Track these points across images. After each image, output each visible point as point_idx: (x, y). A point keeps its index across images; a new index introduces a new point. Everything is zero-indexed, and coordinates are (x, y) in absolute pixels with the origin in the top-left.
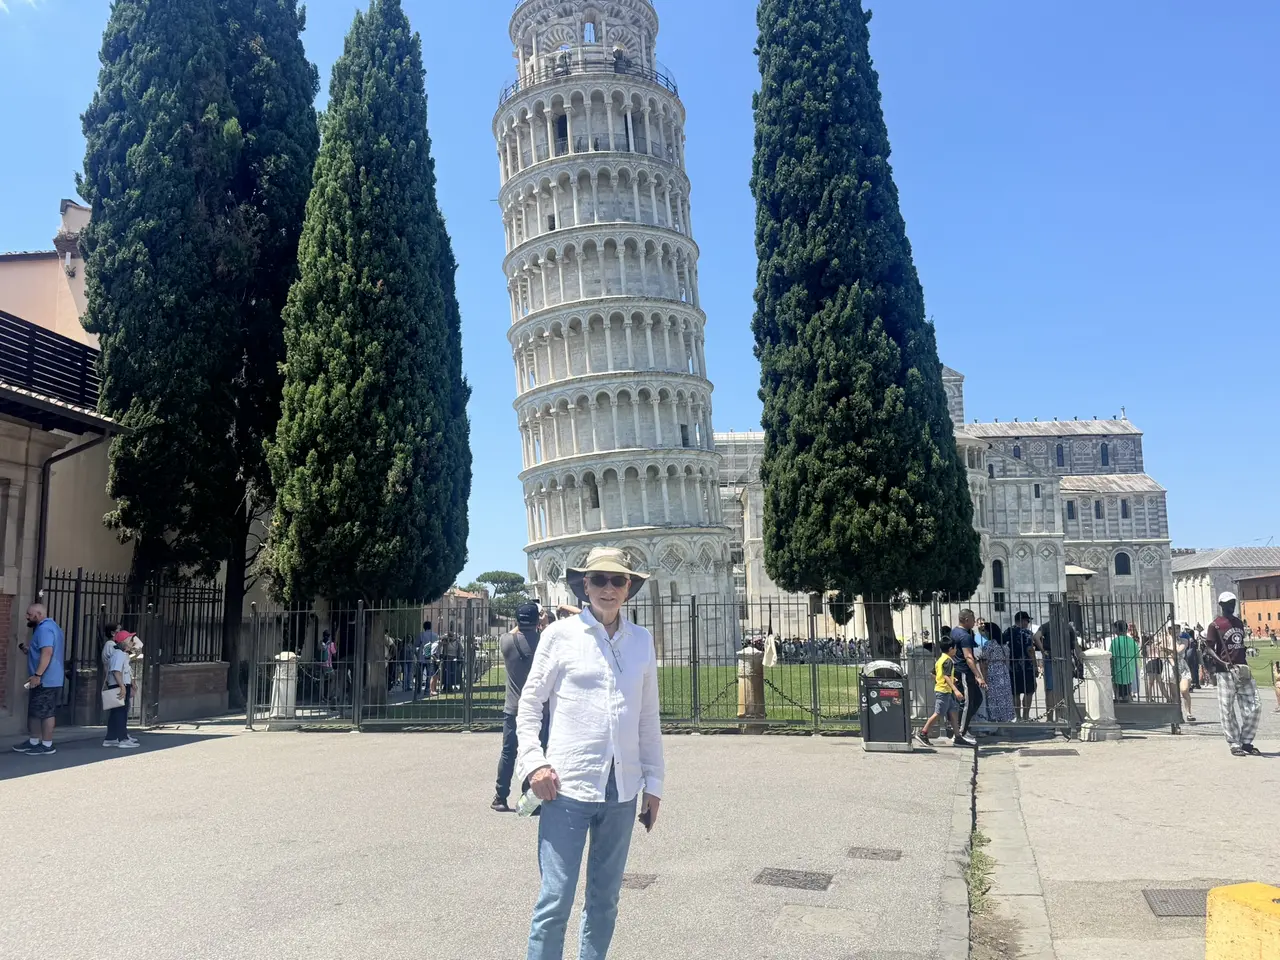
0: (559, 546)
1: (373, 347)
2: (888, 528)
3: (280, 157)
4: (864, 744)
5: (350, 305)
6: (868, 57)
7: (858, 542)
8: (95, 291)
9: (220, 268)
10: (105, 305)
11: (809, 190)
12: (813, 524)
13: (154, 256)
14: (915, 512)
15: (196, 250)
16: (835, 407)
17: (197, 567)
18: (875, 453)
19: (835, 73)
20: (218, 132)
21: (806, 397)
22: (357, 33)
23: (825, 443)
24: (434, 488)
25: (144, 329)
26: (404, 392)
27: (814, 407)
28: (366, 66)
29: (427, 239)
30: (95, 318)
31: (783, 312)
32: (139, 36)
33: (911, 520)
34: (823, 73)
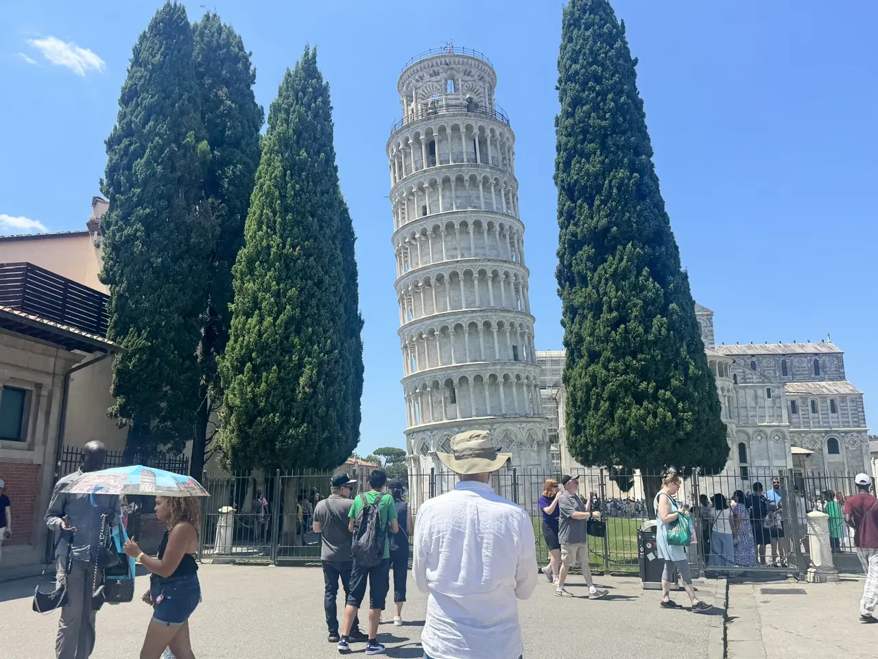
0: (428, 430)
1: (292, 292)
2: (658, 420)
3: (236, 167)
4: (642, 583)
5: (277, 264)
6: (636, 89)
7: (635, 430)
8: (109, 257)
9: (192, 240)
10: (114, 266)
11: (595, 180)
12: (602, 416)
13: (148, 232)
14: (678, 409)
15: (177, 228)
16: (616, 331)
17: (169, 445)
18: (646, 365)
19: (612, 100)
20: (194, 150)
21: (595, 324)
22: (287, 83)
23: (609, 357)
24: (331, 389)
25: (140, 282)
26: (313, 323)
27: (601, 331)
28: (292, 104)
29: (331, 219)
30: (108, 274)
31: (578, 264)
32: (144, 89)
33: (674, 415)
34: (604, 100)
